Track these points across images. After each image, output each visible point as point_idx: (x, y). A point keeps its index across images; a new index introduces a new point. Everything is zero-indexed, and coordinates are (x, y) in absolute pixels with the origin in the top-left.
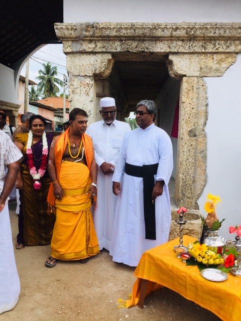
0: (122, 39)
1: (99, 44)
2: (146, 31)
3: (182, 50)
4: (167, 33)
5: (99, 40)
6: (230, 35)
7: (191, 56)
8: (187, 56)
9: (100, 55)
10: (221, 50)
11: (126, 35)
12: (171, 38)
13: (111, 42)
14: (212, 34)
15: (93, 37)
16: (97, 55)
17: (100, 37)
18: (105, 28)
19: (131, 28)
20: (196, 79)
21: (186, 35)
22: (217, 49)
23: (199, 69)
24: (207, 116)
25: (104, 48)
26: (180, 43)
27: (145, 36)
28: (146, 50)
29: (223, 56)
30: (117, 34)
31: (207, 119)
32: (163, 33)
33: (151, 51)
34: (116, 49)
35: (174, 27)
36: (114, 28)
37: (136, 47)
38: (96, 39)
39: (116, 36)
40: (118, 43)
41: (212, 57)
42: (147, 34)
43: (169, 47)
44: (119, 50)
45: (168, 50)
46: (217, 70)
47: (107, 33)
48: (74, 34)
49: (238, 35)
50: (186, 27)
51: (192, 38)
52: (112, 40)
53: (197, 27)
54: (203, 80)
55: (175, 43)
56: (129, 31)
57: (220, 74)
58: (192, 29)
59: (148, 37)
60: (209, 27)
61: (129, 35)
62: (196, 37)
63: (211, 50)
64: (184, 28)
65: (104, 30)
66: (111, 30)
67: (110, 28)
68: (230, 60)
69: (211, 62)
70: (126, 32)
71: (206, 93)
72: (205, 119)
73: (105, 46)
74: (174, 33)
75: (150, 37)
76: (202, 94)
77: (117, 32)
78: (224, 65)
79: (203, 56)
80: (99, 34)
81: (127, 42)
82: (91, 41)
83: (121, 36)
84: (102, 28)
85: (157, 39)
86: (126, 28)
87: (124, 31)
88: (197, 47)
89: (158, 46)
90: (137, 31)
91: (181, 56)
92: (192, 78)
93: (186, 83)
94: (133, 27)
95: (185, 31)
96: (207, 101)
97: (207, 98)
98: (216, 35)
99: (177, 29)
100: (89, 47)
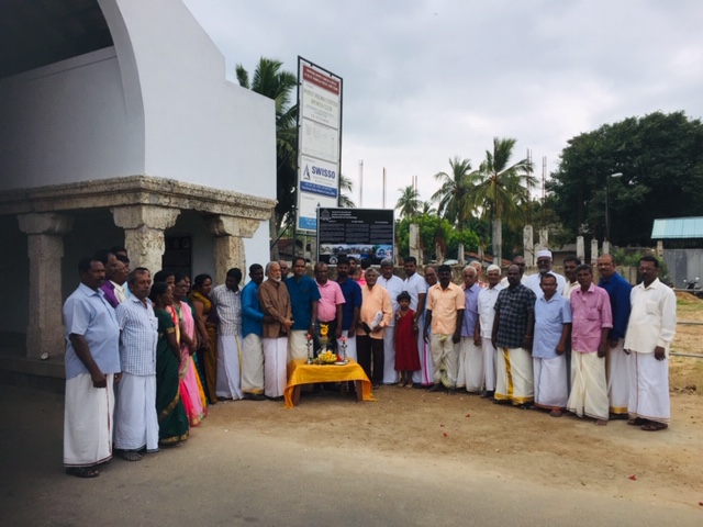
1: (173, 200)
2: (210, 195)
3: (229, 213)
6: (258, 206)
7: (234, 218)
8: (231, 218)
10: (251, 216)
11: (196, 195)
12: (225, 203)
13: (182, 200)
16: (170, 210)
18: (183, 187)
19: (201, 190)
21: (234, 202)
23: (239, 230)
25: (176, 204)
26: (229, 207)
28: (207, 210)
29: (252, 221)
33: (210, 211)
36: (189, 188)
37: (200, 207)
38: (172, 195)
40: (187, 201)
41: (246, 221)
43: (221, 209)
44: (188, 207)
45: (221, 212)
46: (249, 232)
47: (184, 191)
52: (184, 198)
53: (242, 197)
54: (241, 240)
55: (225, 207)
56: (199, 193)
57: (251, 236)
58: (238, 198)
59: (210, 199)
60: (249, 198)
62: (239, 204)
63: (246, 216)
64: (234, 197)
66: (187, 190)
68: (256, 225)
71: (244, 253)
73: (178, 202)
74: (228, 200)
78: (253, 229)
79: (241, 220)
80: (176, 192)
81: (195, 201)
82: (166, 196)
83: (192, 196)
85: (215, 202)
86: (198, 190)
87: (195, 192)
90: (204, 193)
91: (228, 218)
92: (235, 238)
98: (251, 205)
99: (230, 196)
100: (165, 201)
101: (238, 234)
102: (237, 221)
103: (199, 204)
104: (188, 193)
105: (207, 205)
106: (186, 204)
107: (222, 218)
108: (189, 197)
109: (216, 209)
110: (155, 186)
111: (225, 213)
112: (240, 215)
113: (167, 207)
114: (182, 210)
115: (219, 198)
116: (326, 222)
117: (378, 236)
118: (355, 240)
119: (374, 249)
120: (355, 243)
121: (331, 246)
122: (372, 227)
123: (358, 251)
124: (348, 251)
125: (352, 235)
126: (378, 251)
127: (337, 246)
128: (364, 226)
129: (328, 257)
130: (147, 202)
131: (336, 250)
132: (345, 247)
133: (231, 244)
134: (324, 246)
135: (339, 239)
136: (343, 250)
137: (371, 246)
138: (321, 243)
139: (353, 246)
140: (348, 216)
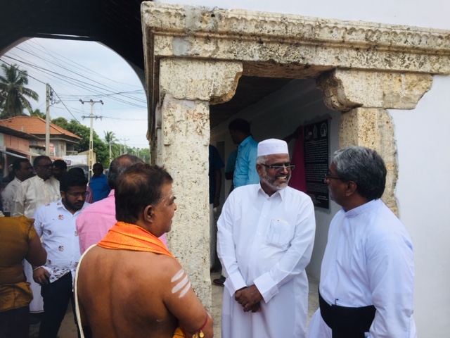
0: (263, 39)
1: (223, 46)
2: (304, 30)
3: (356, 64)
4: (337, 36)
5: (222, 39)
6: (426, 46)
7: (368, 74)
8: (362, 74)
9: (224, 64)
10: (412, 68)
11: (271, 33)
12: (342, 45)
13: (243, 44)
14: (402, 44)
15: (214, 32)
16: (218, 64)
17: (227, 33)
18: (237, 19)
19: (281, 22)
20: (376, 111)
21: (365, 42)
22: (407, 66)
23: (381, 96)
24: (397, 172)
25: (231, 52)
26: (353, 53)
27: (302, 38)
28: (301, 61)
29: (414, 78)
30: (257, 31)
31: (397, 176)
32: (330, 35)
33: (310, 63)
34: (252, 57)
35: (348, 27)
36: (252, 20)
37: (285, 55)
38: (218, 36)
39: (253, 35)
40: (255, 47)
41: (398, 78)
42: (306, 36)
43: (337, 58)
44: (256, 58)
45: (336, 64)
46: (407, 99)
48: (179, 24)
49: (438, 48)
50: (366, 29)
51: (372, 47)
52: (245, 40)
53: (382, 30)
54: (387, 114)
55: (345, 53)
56: (276, 28)
57: (411, 105)
58: (374, 33)
59: (306, 40)
60: (398, 31)
61: (276, 34)
62: (378, 45)
63: (398, 68)
64: (363, 31)
65: (235, 22)
66: (248, 24)
67: (246, 20)
68: (424, 84)
69: (398, 86)
70: (272, 29)
71: (393, 135)
72: (395, 176)
73: (234, 50)
74: (348, 38)
75: (310, 40)
76: (387, 135)
77: (256, 27)
78: (417, 92)
79: (385, 77)
80: (226, 29)
81: (271, 45)
82: (208, 39)
83: (263, 35)
84: (232, 18)
86: (273, 22)
87: (269, 27)
88: (379, 61)
89: (320, 55)
90: (289, 28)
91: (354, 73)
92: (371, 110)
93: (363, 118)
94: (283, 22)
95: (364, 35)
96: (395, 148)
97: (395, 143)
98: (408, 45)
99: (353, 30)
100: (206, 49)
106: (254, 53)
107: (338, 75)
108: (259, 39)
111: (344, 64)
112: (379, 66)
113: (212, 60)
114: (245, 64)
130: (166, 52)
133: (361, 122)
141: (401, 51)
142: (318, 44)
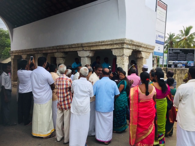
6: (151, 48)
19: (139, 43)
21: (146, 47)
23: (145, 56)
35: (145, 44)
38: (131, 45)
41: (147, 53)
53: (148, 45)
57: (148, 58)
68: (150, 54)
80: (133, 43)
100: (129, 47)
101: (145, 58)
102: (145, 53)
103: (137, 47)
104: (135, 44)
105: (139, 48)
106: (134, 48)
107: (142, 52)
108: (135, 45)
109: (141, 49)
110: (128, 42)
111: (143, 50)
112: (146, 51)
113: (130, 49)
114: (133, 50)
115: (142, 46)
116: (171, 53)
117: (189, 58)
118: (181, 60)
119: (187, 63)
120: (181, 61)
121: (172, 62)
122: (187, 55)
123: (182, 63)
124: (178, 63)
125: (180, 58)
126: (188, 63)
127: (174, 61)
128: (184, 55)
129: (171, 65)
130: (125, 47)
131: (174, 63)
132: (177, 62)
133: (143, 61)
134: (170, 61)
135: (175, 59)
136: (176, 63)
137: (186, 62)
138: (169, 60)
139: (180, 62)
140: (179, 51)
141: (148, 48)
142: (141, 47)
